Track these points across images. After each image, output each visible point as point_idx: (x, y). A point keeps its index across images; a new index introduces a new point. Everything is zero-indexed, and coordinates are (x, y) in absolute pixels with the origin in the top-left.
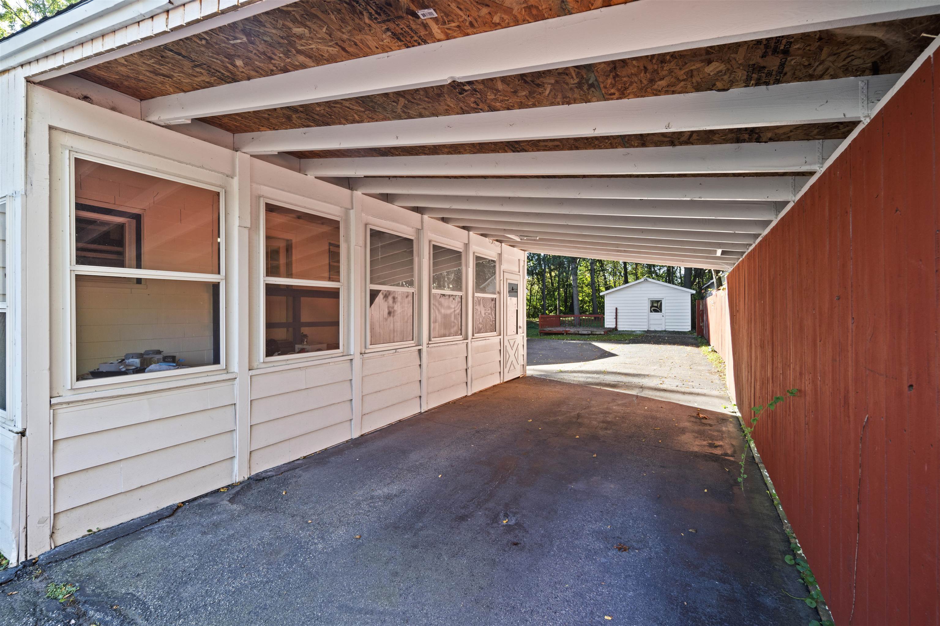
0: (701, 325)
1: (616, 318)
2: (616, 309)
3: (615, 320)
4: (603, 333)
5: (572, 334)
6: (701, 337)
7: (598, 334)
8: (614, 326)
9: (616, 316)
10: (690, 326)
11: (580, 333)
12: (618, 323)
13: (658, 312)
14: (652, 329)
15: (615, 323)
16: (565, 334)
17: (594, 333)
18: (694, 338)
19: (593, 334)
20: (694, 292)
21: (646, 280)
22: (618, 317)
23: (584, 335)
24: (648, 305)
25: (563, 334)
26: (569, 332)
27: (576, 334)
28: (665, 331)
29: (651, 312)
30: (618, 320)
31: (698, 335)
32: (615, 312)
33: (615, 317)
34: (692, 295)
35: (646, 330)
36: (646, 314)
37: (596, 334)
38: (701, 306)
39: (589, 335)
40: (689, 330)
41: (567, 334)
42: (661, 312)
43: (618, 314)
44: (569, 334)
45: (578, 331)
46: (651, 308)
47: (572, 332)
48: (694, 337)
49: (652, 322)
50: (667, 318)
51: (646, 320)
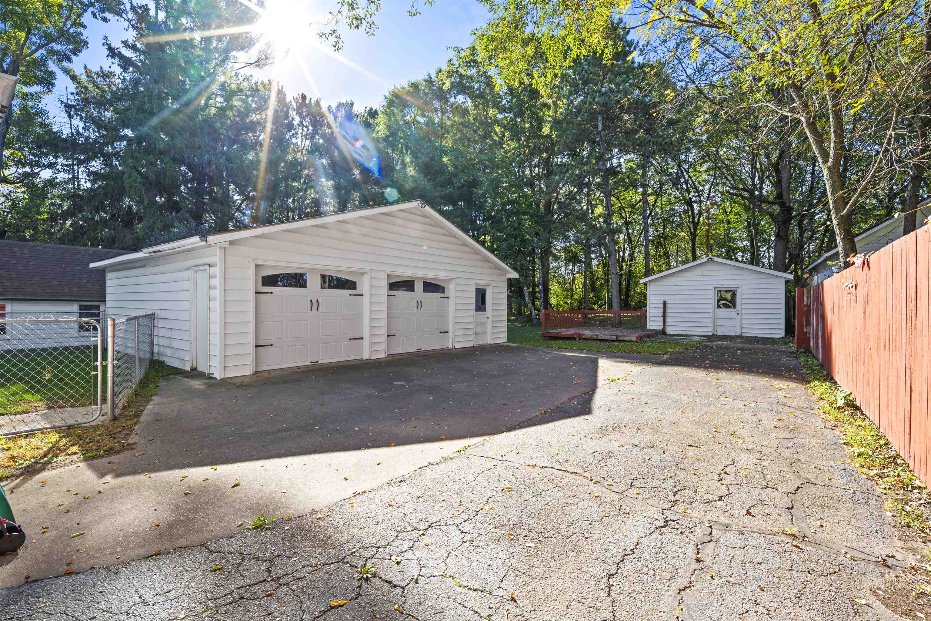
0: (805, 330)
1: (664, 316)
2: (665, 303)
3: (662, 319)
4: (634, 339)
5: (587, 339)
6: (805, 352)
7: (627, 341)
8: (661, 328)
9: (664, 312)
10: (784, 330)
11: (599, 338)
12: (667, 324)
13: (729, 307)
14: (720, 332)
15: (661, 324)
16: (577, 339)
17: (621, 339)
18: (791, 353)
19: (620, 341)
20: (791, 277)
21: (710, 261)
22: (668, 315)
23: (606, 341)
24: (711, 298)
25: (575, 339)
26: (583, 337)
27: (594, 340)
28: (741, 337)
29: (719, 307)
30: (668, 319)
31: (798, 349)
32: (662, 307)
33: (662, 314)
34: (787, 282)
35: (710, 334)
36: (710, 311)
37: (624, 341)
38: (805, 298)
39: (613, 341)
40: (780, 336)
41: (580, 339)
42: (735, 307)
43: (668, 311)
44: (584, 339)
45: (597, 336)
46: (718, 301)
47: (589, 337)
48: (790, 350)
49: (719, 323)
50: (744, 316)
51: (710, 320)
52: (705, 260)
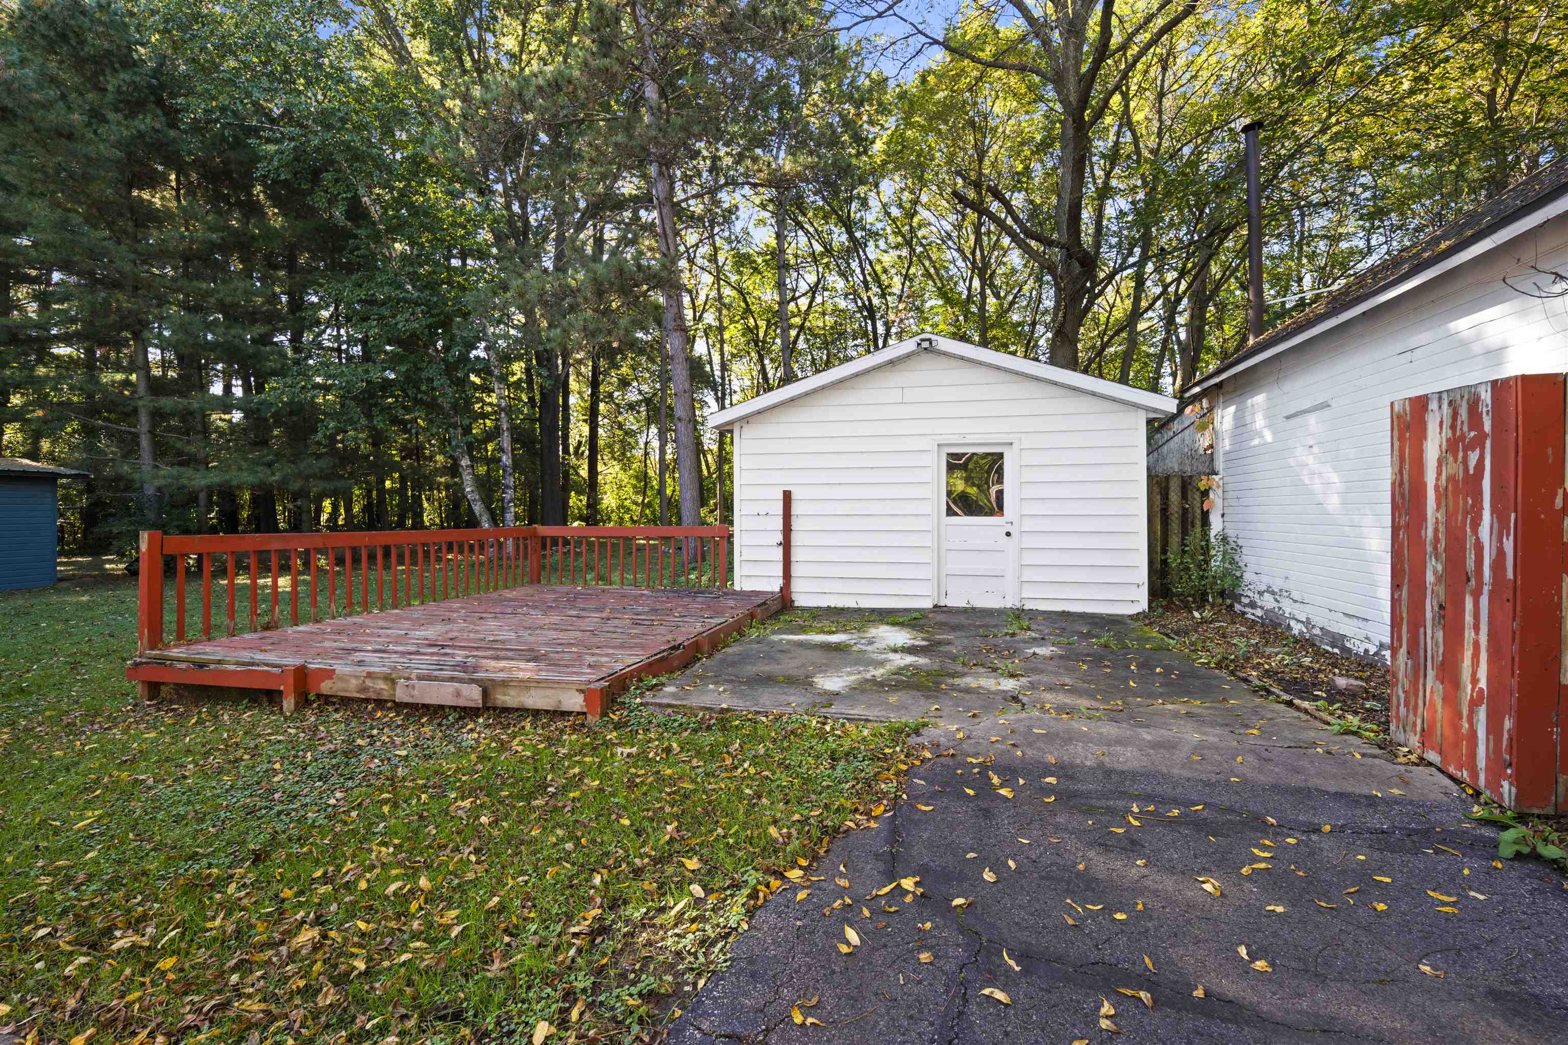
1: (786, 545)
2: (787, 497)
3: (779, 553)
5: (345, 702)
8: (776, 586)
9: (787, 530)
10: (1145, 591)
11: (401, 695)
12: (796, 570)
13: (982, 510)
14: (956, 601)
15: (778, 570)
16: (288, 704)
21: (928, 349)
22: (797, 539)
23: (435, 711)
25: (272, 697)
26: (326, 687)
28: (1020, 611)
29: (950, 511)
30: (796, 555)
32: (780, 511)
33: (780, 538)
35: (927, 604)
36: (925, 524)
37: (523, 712)
40: (1136, 609)
41: (303, 702)
42: (1000, 513)
43: (796, 524)
44: (327, 699)
46: (950, 490)
47: (351, 689)
49: (954, 565)
50: (1028, 542)
51: (925, 557)
52: (909, 345)
